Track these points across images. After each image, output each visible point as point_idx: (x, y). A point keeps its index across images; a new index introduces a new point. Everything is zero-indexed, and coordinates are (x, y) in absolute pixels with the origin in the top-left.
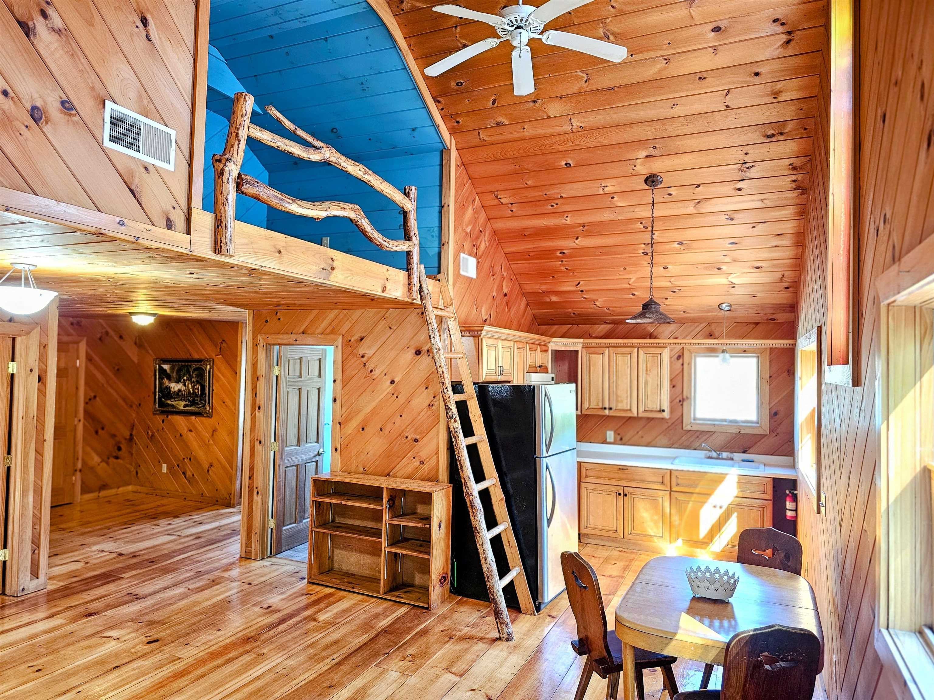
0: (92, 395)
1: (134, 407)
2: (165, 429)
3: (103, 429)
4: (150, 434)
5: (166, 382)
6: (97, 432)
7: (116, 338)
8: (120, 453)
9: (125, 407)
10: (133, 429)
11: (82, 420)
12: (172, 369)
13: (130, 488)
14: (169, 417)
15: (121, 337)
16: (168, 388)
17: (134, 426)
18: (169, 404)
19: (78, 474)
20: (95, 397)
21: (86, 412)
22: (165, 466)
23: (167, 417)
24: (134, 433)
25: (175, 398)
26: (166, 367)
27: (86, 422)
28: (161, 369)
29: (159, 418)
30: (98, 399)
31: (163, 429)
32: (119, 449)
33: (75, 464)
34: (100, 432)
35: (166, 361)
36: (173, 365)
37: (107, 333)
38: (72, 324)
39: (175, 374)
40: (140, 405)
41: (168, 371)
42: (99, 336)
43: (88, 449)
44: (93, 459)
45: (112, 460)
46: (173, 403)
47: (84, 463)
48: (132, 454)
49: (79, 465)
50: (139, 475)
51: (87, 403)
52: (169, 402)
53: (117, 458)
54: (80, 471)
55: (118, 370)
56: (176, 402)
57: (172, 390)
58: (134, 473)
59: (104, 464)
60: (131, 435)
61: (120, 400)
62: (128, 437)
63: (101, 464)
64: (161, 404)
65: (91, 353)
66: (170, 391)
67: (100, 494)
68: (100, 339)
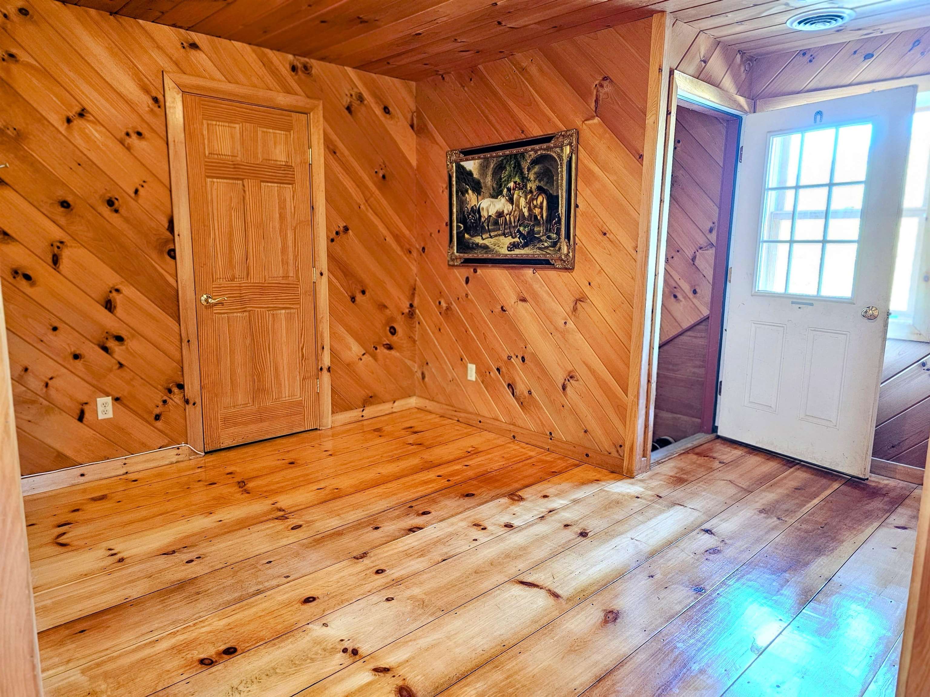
0: (342, 224)
1: (415, 254)
2: (471, 296)
3: (363, 292)
4: (444, 304)
5: (471, 198)
6: (353, 299)
7: (378, 111)
8: (395, 338)
9: (400, 252)
10: (413, 294)
11: (326, 272)
12: (483, 168)
13: (413, 402)
14: (479, 271)
15: (386, 110)
16: (477, 211)
17: (414, 289)
18: (477, 245)
19: (326, 377)
20: (346, 229)
21: (331, 256)
22: (472, 368)
23: (475, 271)
24: (415, 304)
25: (489, 231)
26: (471, 165)
27: (331, 276)
28: (461, 170)
29: (461, 274)
30: (350, 231)
31: (467, 295)
32: (393, 331)
33: (318, 358)
34: (359, 297)
35: (469, 153)
36: (486, 159)
37: (361, 98)
38: (294, 69)
39: (489, 179)
40: (424, 249)
41: (476, 175)
42: (346, 101)
43: (341, 330)
44: (350, 349)
45: (382, 351)
46: (487, 242)
47: (334, 353)
48: (414, 341)
49: (326, 361)
50: (426, 379)
51: (332, 240)
52: (478, 240)
53: (390, 347)
54: (329, 370)
55: (384, 177)
56: (492, 240)
57: (484, 214)
58: (419, 375)
59: (367, 358)
60: (411, 306)
61: (390, 240)
62: (407, 311)
63: (364, 358)
64: (463, 246)
65: (334, 137)
66: (480, 217)
67: (364, 413)
68: (349, 109)
